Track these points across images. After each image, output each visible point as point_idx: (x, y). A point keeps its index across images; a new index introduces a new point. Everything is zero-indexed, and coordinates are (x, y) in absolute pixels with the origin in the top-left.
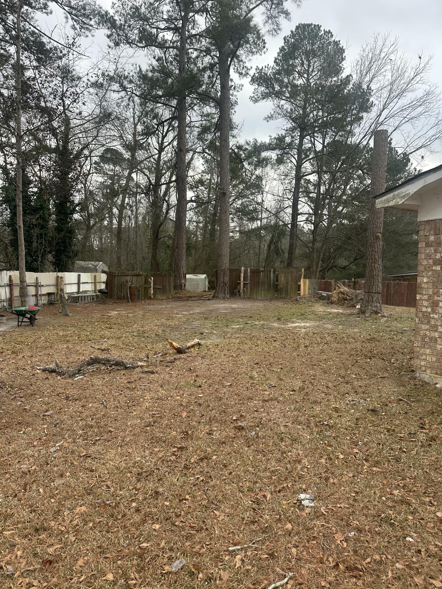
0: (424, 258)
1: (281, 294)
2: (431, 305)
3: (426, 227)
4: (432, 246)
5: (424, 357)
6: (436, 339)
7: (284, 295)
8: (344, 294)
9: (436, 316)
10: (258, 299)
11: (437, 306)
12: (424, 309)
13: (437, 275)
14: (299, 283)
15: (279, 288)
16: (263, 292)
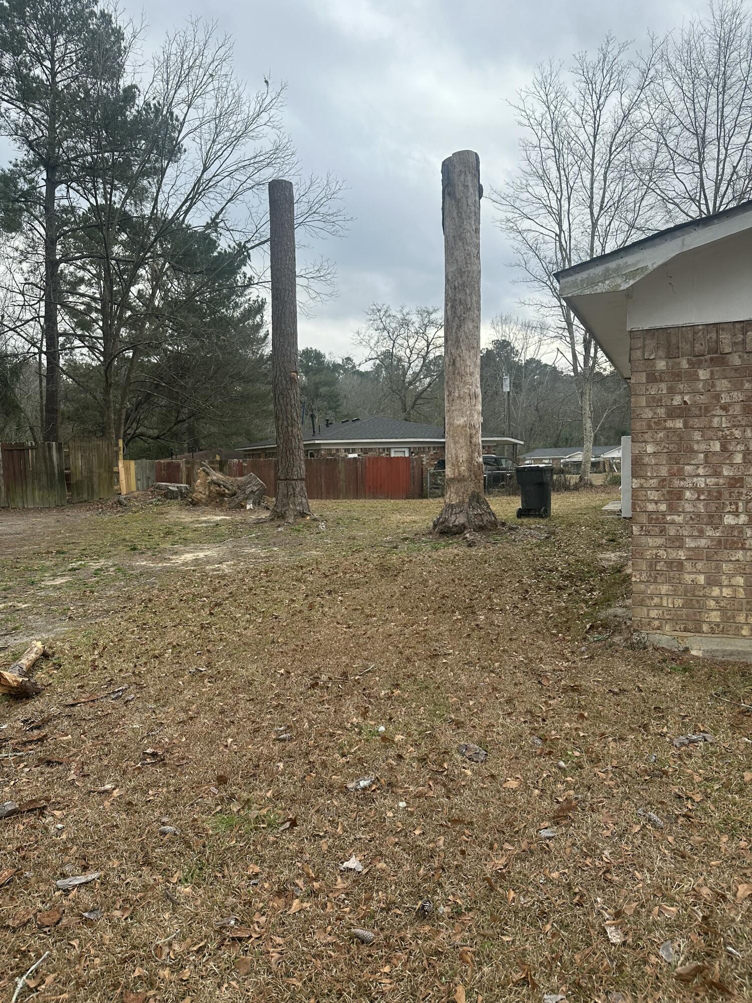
0: (644, 404)
1: (78, 495)
2: (667, 497)
3: (648, 342)
4: (661, 381)
5: (656, 600)
6: (680, 564)
7: (85, 497)
8: (219, 485)
9: (679, 519)
10: (29, 510)
11: (680, 499)
12: (651, 507)
13: (675, 438)
14: (115, 469)
15: (73, 481)
16: (36, 493)
